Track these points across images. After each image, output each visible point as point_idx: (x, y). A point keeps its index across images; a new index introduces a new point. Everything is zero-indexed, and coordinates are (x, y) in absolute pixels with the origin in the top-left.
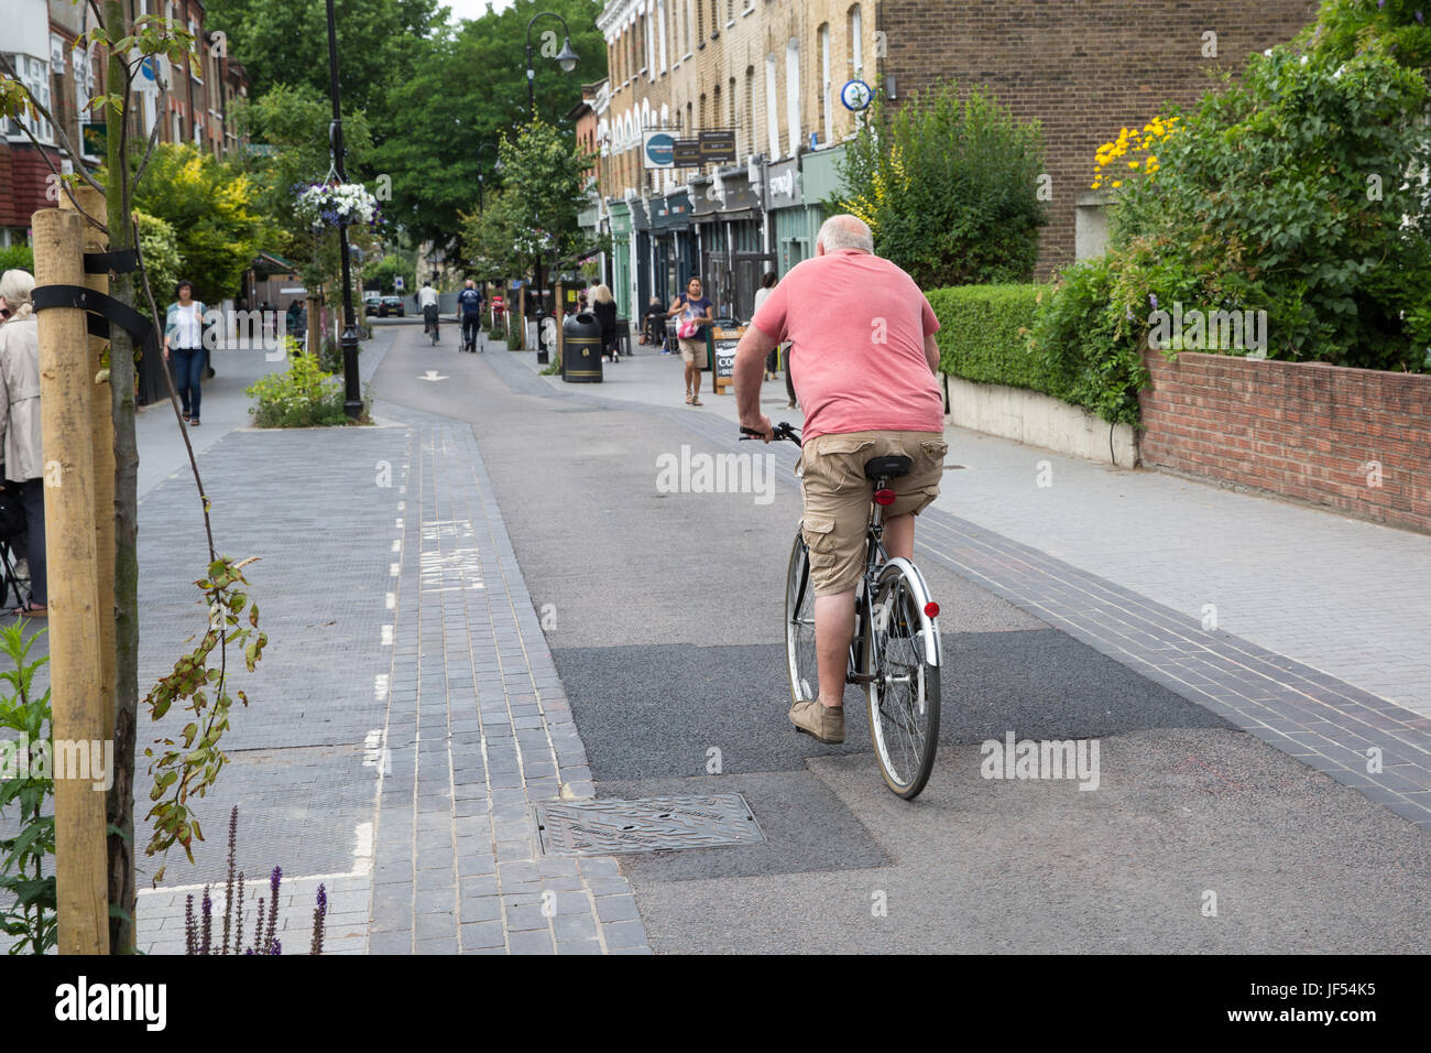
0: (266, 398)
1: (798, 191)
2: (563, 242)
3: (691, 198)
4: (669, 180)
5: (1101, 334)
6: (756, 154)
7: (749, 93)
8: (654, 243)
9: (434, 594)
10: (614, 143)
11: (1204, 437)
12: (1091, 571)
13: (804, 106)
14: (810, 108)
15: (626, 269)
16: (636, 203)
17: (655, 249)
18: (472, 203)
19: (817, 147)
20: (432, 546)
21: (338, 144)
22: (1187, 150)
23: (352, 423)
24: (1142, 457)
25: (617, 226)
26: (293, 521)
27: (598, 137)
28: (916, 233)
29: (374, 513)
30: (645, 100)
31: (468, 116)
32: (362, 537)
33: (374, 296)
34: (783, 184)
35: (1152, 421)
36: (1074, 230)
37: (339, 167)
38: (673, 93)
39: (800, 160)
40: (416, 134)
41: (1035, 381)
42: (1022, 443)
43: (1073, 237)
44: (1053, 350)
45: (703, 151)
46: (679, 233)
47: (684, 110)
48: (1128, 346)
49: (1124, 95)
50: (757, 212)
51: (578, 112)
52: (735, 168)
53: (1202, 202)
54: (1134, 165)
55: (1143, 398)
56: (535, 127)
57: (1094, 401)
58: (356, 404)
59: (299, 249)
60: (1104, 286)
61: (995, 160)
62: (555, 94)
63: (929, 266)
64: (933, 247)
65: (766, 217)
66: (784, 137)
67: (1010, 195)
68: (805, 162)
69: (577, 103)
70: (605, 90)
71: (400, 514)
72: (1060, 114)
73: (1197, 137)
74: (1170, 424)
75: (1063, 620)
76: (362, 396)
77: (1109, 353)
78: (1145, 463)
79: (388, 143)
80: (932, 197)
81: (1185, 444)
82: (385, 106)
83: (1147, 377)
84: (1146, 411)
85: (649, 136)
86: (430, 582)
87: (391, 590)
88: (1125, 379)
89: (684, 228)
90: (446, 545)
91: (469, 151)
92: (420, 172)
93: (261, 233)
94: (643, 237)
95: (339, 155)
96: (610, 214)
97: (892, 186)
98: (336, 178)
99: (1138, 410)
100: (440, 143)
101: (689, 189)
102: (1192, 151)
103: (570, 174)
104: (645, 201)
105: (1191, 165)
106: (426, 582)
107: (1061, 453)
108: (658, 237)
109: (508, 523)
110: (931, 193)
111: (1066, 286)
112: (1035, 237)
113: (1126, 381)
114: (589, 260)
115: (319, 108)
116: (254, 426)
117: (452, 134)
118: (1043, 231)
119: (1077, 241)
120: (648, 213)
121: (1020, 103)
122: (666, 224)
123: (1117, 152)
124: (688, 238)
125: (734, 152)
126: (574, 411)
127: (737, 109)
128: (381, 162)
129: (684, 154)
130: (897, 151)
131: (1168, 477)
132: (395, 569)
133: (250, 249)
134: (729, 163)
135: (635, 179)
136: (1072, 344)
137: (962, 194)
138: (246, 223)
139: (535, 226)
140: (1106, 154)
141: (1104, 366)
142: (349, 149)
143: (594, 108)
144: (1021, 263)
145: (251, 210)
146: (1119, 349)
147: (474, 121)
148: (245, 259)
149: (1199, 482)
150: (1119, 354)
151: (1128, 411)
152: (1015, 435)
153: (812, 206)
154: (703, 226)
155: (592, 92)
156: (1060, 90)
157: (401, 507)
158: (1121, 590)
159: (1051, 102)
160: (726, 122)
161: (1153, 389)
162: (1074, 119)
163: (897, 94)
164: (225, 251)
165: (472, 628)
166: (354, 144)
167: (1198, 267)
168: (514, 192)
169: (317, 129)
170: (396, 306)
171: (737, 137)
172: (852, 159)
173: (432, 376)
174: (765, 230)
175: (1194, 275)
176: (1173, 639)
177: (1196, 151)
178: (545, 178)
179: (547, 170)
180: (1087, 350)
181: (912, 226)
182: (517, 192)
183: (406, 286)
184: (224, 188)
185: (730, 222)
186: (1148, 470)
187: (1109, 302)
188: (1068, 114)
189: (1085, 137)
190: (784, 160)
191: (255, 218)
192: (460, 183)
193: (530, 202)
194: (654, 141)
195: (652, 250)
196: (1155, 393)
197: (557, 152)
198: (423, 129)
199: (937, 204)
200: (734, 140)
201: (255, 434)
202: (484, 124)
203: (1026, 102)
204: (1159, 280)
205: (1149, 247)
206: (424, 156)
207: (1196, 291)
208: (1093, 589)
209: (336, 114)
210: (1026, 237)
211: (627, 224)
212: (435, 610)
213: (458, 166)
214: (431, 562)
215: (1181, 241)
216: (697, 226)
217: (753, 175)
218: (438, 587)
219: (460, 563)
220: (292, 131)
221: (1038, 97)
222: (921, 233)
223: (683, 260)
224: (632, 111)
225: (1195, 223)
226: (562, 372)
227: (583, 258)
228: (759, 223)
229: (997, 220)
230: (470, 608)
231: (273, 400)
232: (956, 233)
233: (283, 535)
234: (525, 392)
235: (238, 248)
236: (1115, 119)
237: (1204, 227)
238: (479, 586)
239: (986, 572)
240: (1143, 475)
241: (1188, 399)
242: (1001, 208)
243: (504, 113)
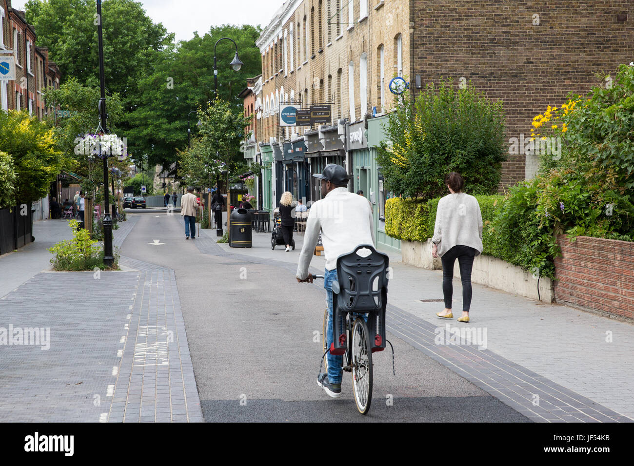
0: (60, 254)
1: (365, 140)
2: (232, 167)
3: (306, 143)
4: (294, 133)
5: (532, 225)
6: (342, 119)
7: (339, 84)
8: (286, 168)
9: (141, 367)
10: (264, 112)
11: (591, 286)
12: (517, 363)
13: (369, 91)
14: (372, 93)
15: (270, 182)
16: (276, 146)
17: (286, 172)
18: (184, 144)
19: (376, 115)
20: (143, 340)
21: (103, 112)
22: (583, 120)
23: (108, 269)
24: (556, 297)
25: (265, 158)
26: (67, 324)
27: (256, 108)
28: (429, 165)
29: (113, 320)
30: (282, 87)
31: (183, 95)
32: (104, 334)
33: (130, 196)
34: (357, 135)
35: (561, 276)
36: (524, 164)
37: (103, 125)
38: (297, 83)
39: (366, 122)
40: (153, 105)
41: (495, 252)
42: (487, 287)
43: (524, 168)
44: (504, 233)
45: (312, 116)
46: (299, 163)
47: (303, 93)
48: (548, 232)
49: (555, 86)
50: (343, 151)
51: (245, 93)
52: (330, 127)
53: (593, 149)
54: (555, 127)
55: (557, 262)
56: (217, 103)
57: (528, 264)
58: (112, 258)
59: (84, 170)
60: (534, 197)
61: (475, 123)
62: (232, 83)
63: (437, 184)
64: (439, 173)
65: (347, 154)
66: (358, 109)
67: (484, 143)
68: (369, 123)
69: (245, 89)
70: (260, 81)
71: (127, 322)
72: (517, 96)
73: (590, 112)
74: (572, 278)
75: (497, 391)
76: (114, 253)
77: (537, 235)
78: (558, 300)
79: (138, 109)
80: (439, 145)
81: (581, 290)
82: (137, 89)
83: (559, 250)
84: (558, 270)
85: (283, 107)
86: (139, 360)
87: (116, 365)
88: (546, 251)
89: (302, 160)
90: (149, 340)
91: (183, 115)
92: (156, 126)
93: (62, 161)
94: (279, 164)
95: (104, 117)
96: (261, 151)
97: (415, 138)
98: (102, 131)
99: (554, 269)
100: (167, 110)
101: (305, 138)
102: (586, 120)
103: (236, 129)
104: (281, 145)
105: (586, 128)
106: (136, 361)
107: (510, 293)
108: (287, 165)
109: (187, 327)
110: (438, 142)
111: (512, 197)
112: (500, 167)
113: (547, 253)
114: (249, 178)
115: (93, 91)
116: (52, 270)
117: (174, 105)
118: (504, 165)
119: (526, 170)
120: (282, 151)
121: (493, 90)
122: (292, 158)
123: (545, 119)
124: (304, 165)
125: (330, 117)
126: (234, 264)
127: (332, 93)
128: (134, 120)
129: (302, 118)
130: (419, 118)
131: (571, 309)
132: (120, 353)
133: (56, 170)
134: (327, 124)
135: (275, 132)
136: (515, 230)
137: (456, 142)
138: (54, 155)
139: (215, 158)
140: (539, 120)
141: (533, 243)
142: (110, 114)
143: (253, 92)
144: (490, 183)
145: (56, 148)
146: (543, 234)
147: (187, 98)
148: (52, 175)
149: (590, 312)
150: (543, 236)
151: (548, 270)
152: (484, 282)
153: (372, 149)
154: (312, 159)
155: (253, 82)
156: (517, 83)
157: (129, 317)
158: (534, 375)
159: (511, 90)
160: (326, 99)
161: (563, 257)
162: (525, 100)
163: (421, 85)
164: (41, 171)
165: (159, 387)
166: (113, 112)
167: (590, 187)
168: (205, 138)
169: (92, 103)
170: (141, 202)
171: (332, 109)
172: (393, 123)
173: (156, 242)
174: (347, 162)
175: (588, 192)
176: (560, 404)
177: (589, 120)
178: (222, 132)
179: (223, 126)
180: (524, 234)
181: (426, 161)
182: (206, 138)
183: (147, 191)
184: (42, 135)
185: (328, 157)
186: (560, 304)
187: (537, 206)
188: (521, 97)
189: (532, 110)
190: (358, 122)
191: (58, 153)
192: (178, 132)
193: (213, 144)
194: (285, 110)
195: (284, 172)
196: (564, 260)
197: (229, 116)
198: (158, 102)
199: (442, 148)
200: (330, 111)
201: (53, 274)
202: (192, 99)
203: (497, 90)
204: (565, 194)
205: (559, 175)
206: (158, 117)
207: (588, 201)
208: (517, 373)
209: (103, 95)
210: (493, 167)
211: (271, 157)
212: (138, 377)
213: (177, 122)
214: (141, 349)
215: (580, 171)
216: (309, 159)
217: (341, 130)
218: (143, 363)
219: (157, 350)
220: (78, 104)
221: (503, 87)
222: (432, 165)
223: (301, 178)
224: (275, 93)
225: (589, 161)
226: (229, 242)
227: (247, 176)
228: (343, 158)
229: (476, 158)
230: (158, 376)
231: (64, 255)
232: (452, 165)
233: (60, 332)
234: (207, 252)
235: (48, 169)
236: (550, 99)
237: (594, 163)
238: (166, 363)
239: (456, 362)
240: (556, 307)
241: (583, 264)
242: (479, 151)
243: (203, 93)
